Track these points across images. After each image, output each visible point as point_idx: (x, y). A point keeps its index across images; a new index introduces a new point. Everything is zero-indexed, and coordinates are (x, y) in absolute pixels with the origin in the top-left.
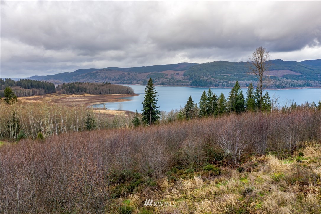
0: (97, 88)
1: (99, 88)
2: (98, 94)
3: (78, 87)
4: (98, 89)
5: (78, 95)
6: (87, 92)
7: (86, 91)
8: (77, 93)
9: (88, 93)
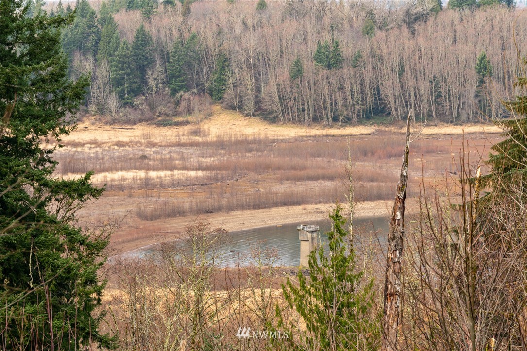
0: (347, 51)
1: (365, 45)
2: (348, 121)
3: (143, 39)
4: (357, 61)
5: (137, 132)
6: (229, 94)
7: (222, 81)
8: (125, 104)
9: (237, 107)
